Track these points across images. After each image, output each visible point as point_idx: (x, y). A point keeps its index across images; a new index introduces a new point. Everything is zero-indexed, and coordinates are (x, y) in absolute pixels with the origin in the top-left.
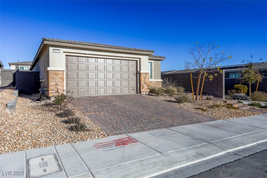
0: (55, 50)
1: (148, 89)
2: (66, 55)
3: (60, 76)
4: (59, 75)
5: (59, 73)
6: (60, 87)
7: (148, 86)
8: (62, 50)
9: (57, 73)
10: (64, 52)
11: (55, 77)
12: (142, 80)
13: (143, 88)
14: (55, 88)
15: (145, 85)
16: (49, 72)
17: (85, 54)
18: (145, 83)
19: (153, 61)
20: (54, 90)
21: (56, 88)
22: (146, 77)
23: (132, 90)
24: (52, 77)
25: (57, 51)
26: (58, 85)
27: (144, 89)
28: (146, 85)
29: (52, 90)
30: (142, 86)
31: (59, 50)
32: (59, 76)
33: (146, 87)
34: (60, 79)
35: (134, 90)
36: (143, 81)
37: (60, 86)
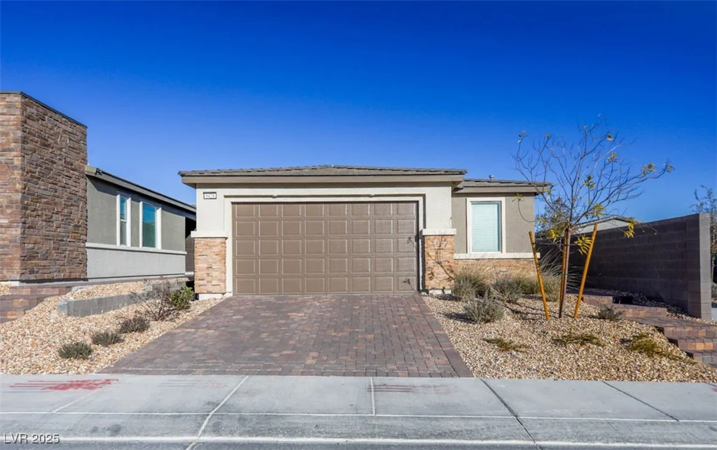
0: (207, 193)
1: (450, 279)
2: (233, 203)
3: (216, 250)
4: (214, 246)
5: (214, 242)
6: (217, 273)
7: (448, 272)
8: (221, 192)
9: (211, 242)
10: (226, 197)
11: (207, 252)
12: (430, 256)
13: (431, 279)
14: (206, 276)
15: (438, 271)
16: (195, 242)
17: (272, 196)
18: (439, 263)
19: (503, 199)
20: (203, 280)
21: (208, 275)
22: (443, 246)
23: (405, 282)
24: (201, 252)
25: (211, 196)
26: (211, 268)
27: (434, 279)
28: (441, 269)
29: (200, 280)
30: (429, 272)
31: (215, 193)
32: (214, 248)
33: (440, 273)
34: (217, 255)
35: (409, 283)
36: (433, 258)
37: (216, 271)
